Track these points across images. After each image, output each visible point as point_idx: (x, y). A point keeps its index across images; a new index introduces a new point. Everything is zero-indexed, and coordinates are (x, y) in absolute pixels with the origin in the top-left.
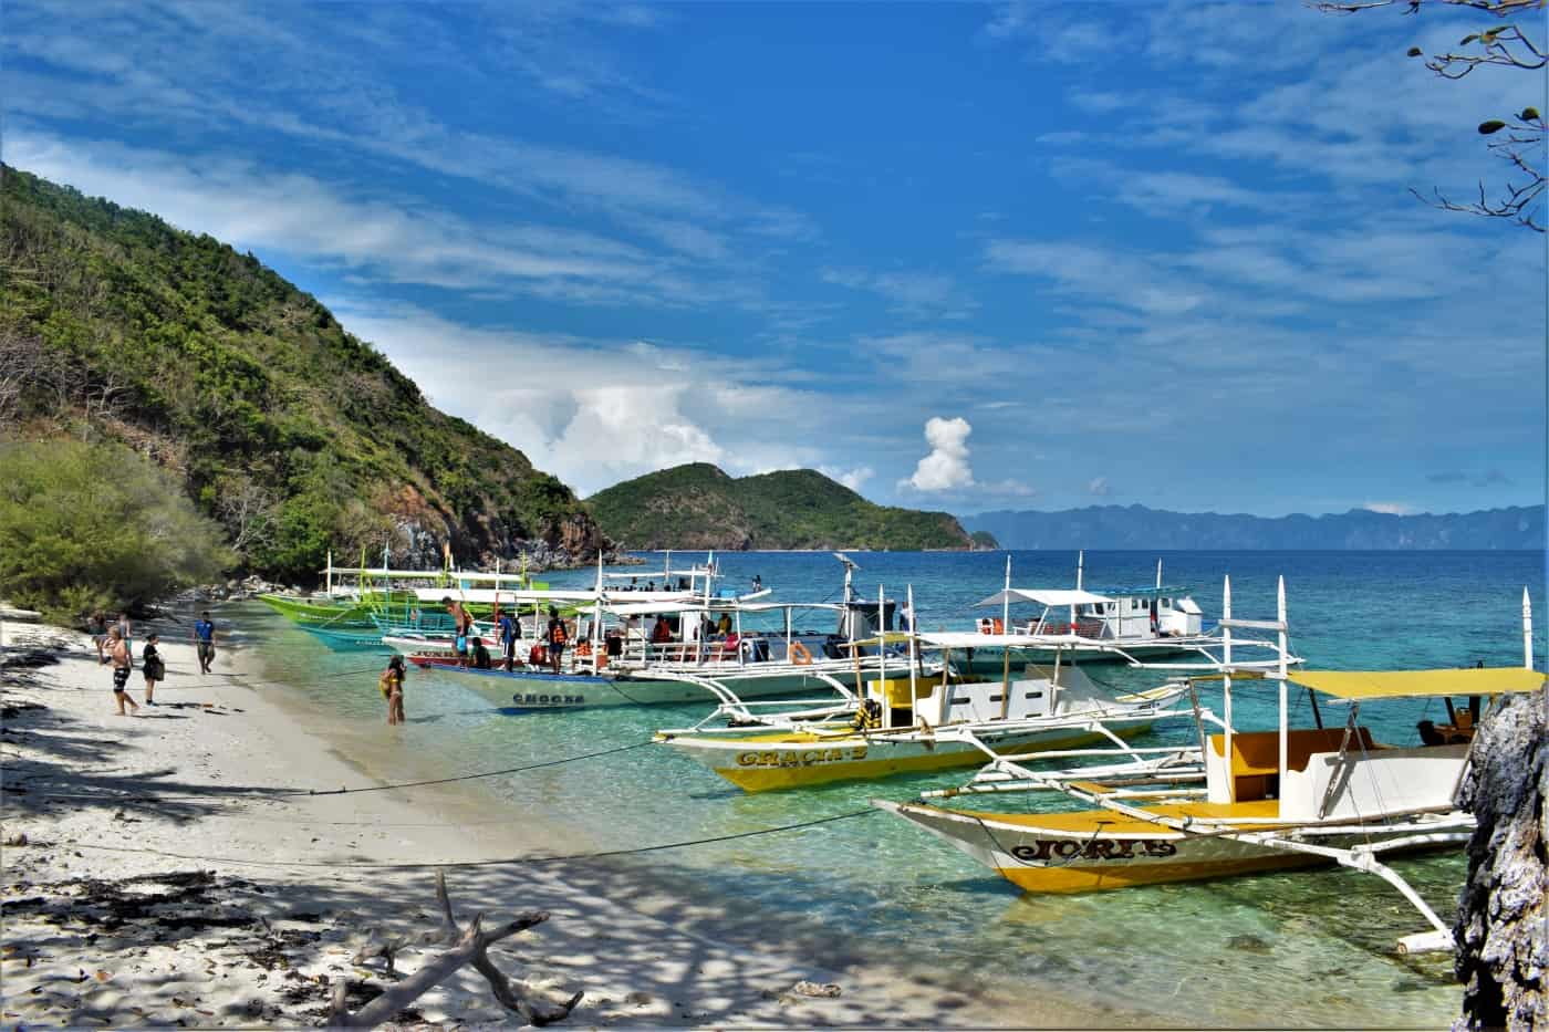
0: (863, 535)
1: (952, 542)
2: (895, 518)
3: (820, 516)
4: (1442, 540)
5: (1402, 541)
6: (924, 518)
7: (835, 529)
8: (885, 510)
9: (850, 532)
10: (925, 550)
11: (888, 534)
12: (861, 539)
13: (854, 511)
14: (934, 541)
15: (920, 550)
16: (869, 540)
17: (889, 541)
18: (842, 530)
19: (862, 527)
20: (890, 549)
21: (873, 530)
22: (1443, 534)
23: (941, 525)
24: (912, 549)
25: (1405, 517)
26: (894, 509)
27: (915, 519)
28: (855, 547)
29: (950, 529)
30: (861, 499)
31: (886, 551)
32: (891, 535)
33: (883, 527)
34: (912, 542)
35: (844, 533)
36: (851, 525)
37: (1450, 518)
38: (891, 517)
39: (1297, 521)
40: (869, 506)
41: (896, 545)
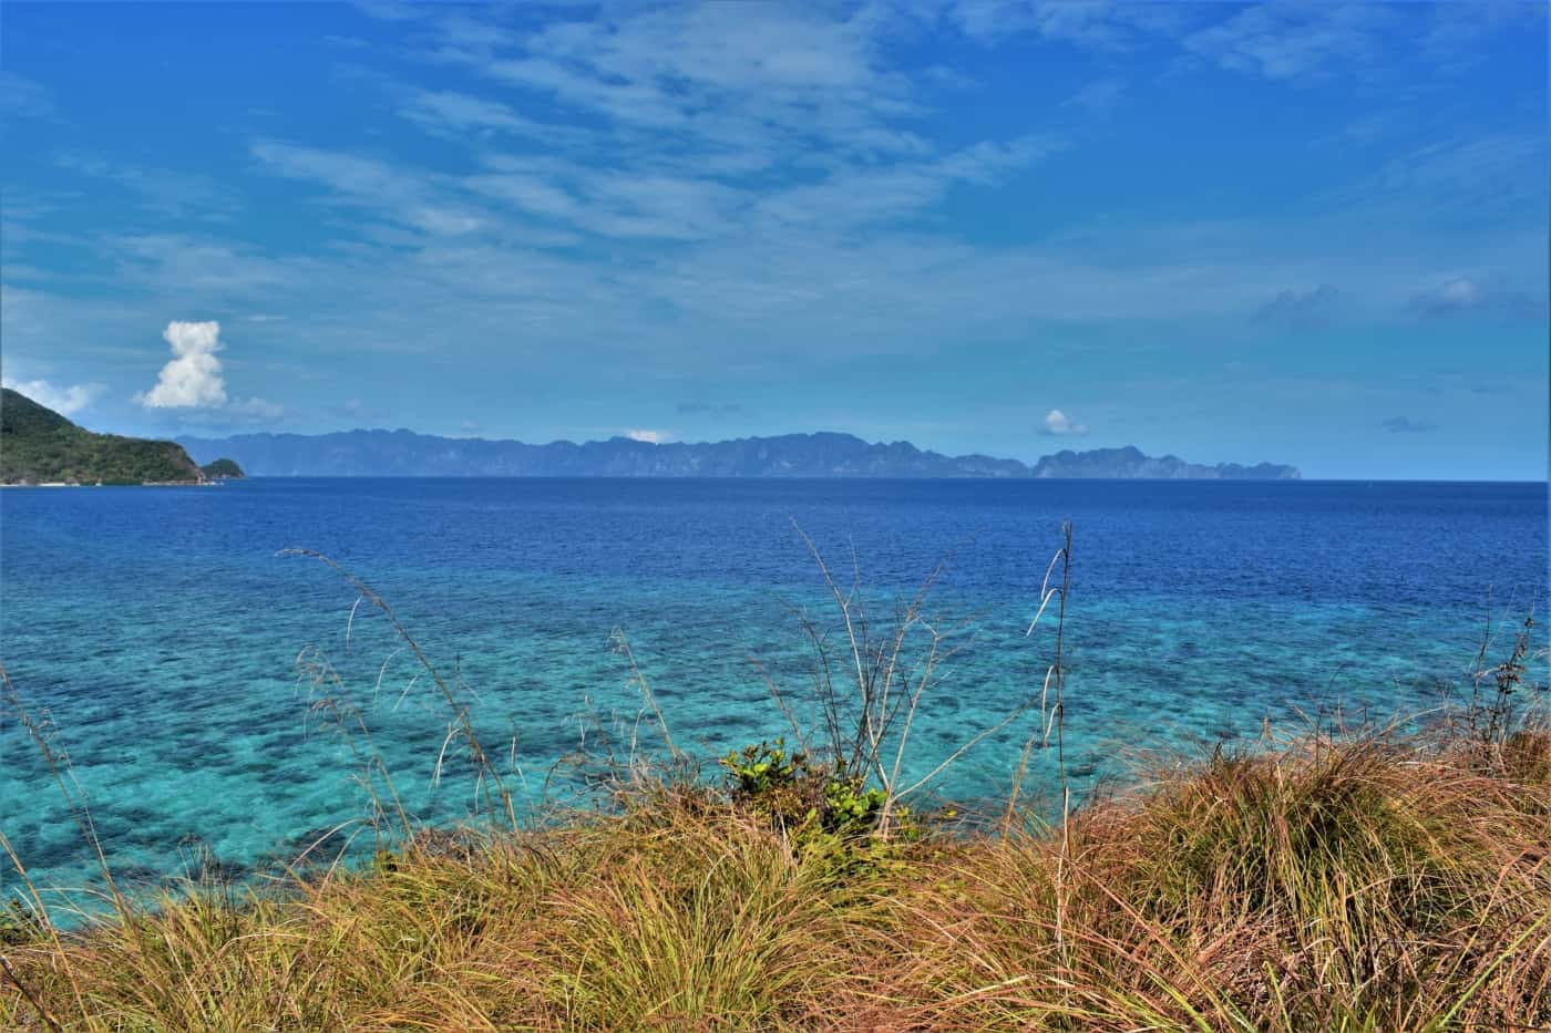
0: (71, 467)
1: (179, 474)
2: (110, 448)
3: (18, 444)
4: (691, 468)
5: (657, 468)
6: (145, 448)
7: (37, 459)
8: (97, 437)
9: (56, 463)
10: (146, 484)
11: (102, 466)
12: (68, 471)
13: (60, 438)
14: (157, 474)
15: (139, 483)
16: (79, 472)
17: (102, 473)
18: (45, 460)
19: (71, 458)
20: (103, 483)
21: (82, 461)
22: (694, 461)
23: (165, 456)
24: (131, 483)
25: (660, 445)
26: (110, 436)
27: (134, 449)
28: (62, 480)
29: (176, 460)
30: (70, 424)
31: (98, 485)
32: (105, 467)
33: (97, 457)
34: (129, 475)
35: (47, 465)
36: (56, 456)
37: (701, 448)
38: (106, 446)
39: (561, 448)
40: (80, 433)
41: (110, 478)
